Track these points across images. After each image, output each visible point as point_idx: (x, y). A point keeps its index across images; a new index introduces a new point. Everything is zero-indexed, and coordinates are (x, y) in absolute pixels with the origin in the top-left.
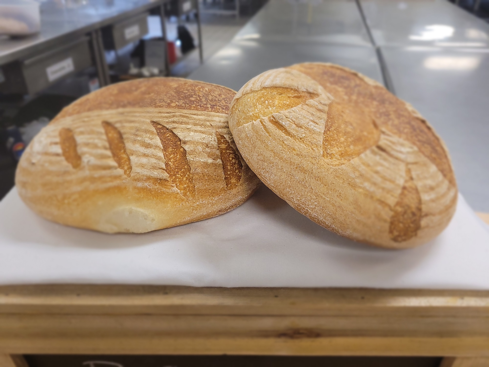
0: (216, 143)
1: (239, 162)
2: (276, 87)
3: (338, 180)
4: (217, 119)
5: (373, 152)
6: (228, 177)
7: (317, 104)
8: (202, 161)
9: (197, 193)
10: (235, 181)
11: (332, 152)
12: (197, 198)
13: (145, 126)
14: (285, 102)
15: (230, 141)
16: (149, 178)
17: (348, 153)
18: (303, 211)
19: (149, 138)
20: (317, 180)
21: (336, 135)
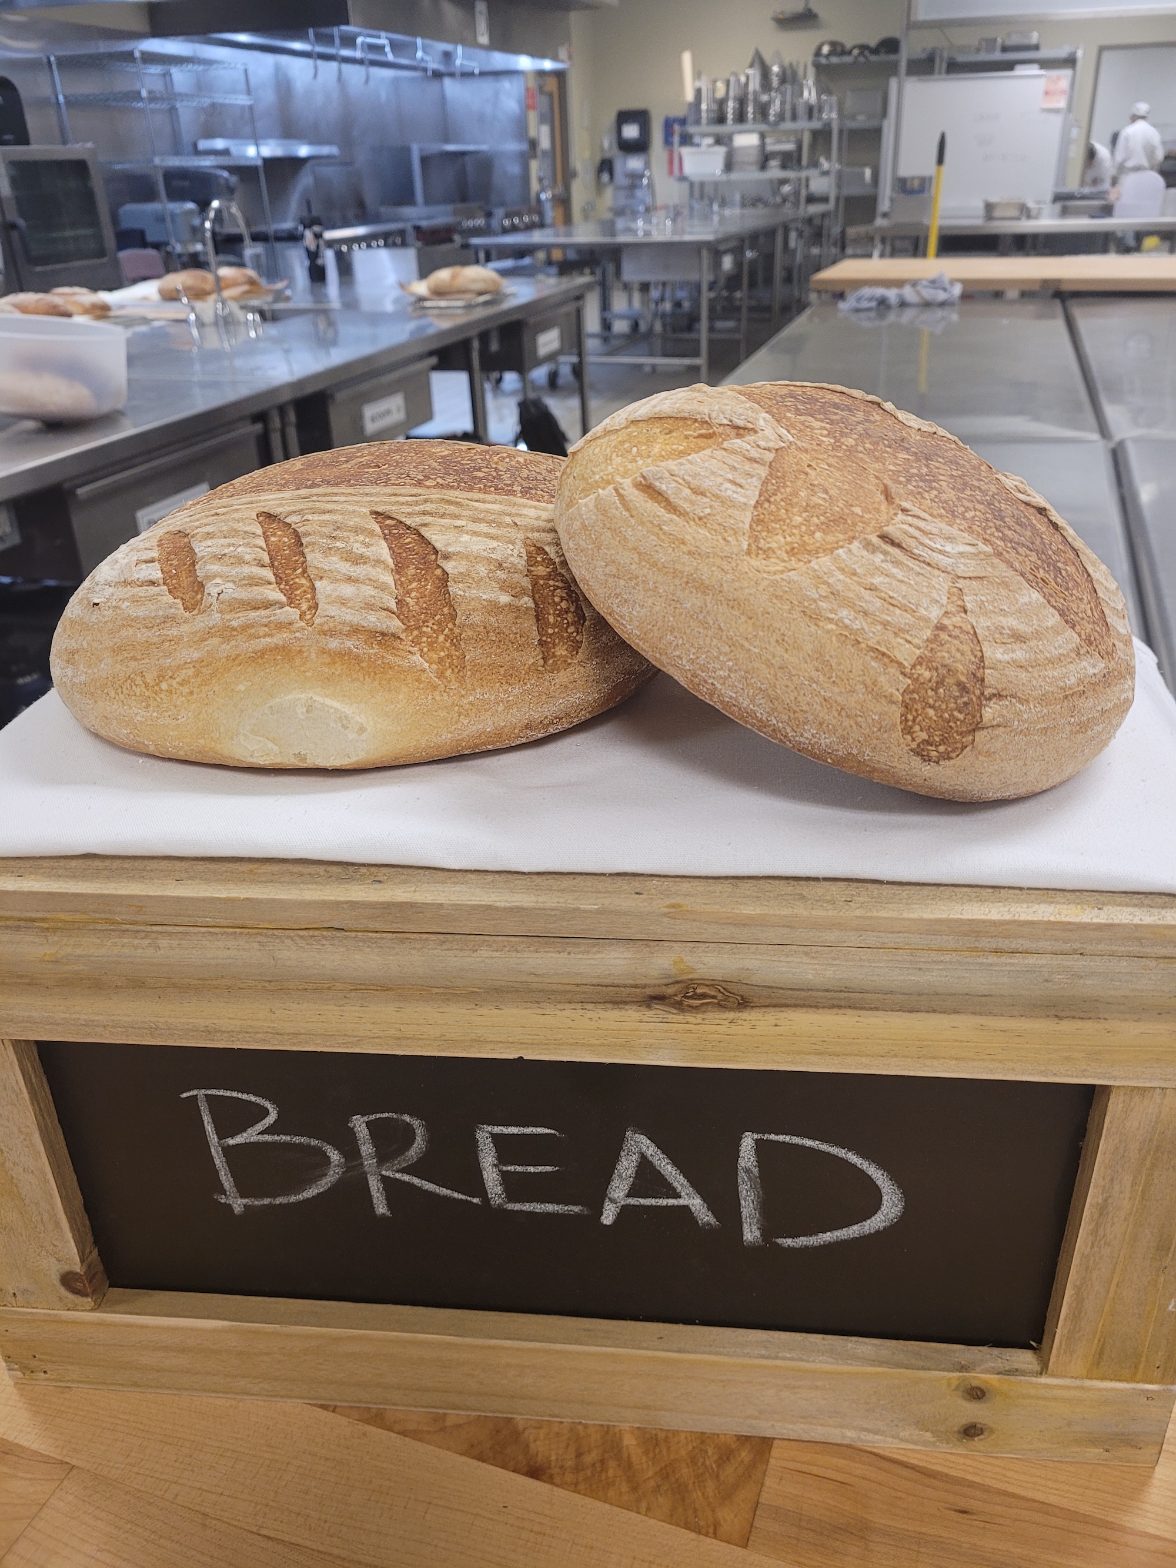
0: (524, 563)
1: (579, 608)
2: (660, 418)
3: (780, 605)
4: (532, 513)
5: (868, 545)
6: (549, 640)
7: (749, 447)
8: (484, 597)
9: (469, 673)
10: (565, 653)
11: (770, 545)
12: (469, 686)
13: (356, 520)
14: (674, 447)
15: (557, 560)
16: (355, 630)
17: (808, 548)
18: (705, 690)
19: (363, 543)
20: (732, 607)
21: (783, 511)
